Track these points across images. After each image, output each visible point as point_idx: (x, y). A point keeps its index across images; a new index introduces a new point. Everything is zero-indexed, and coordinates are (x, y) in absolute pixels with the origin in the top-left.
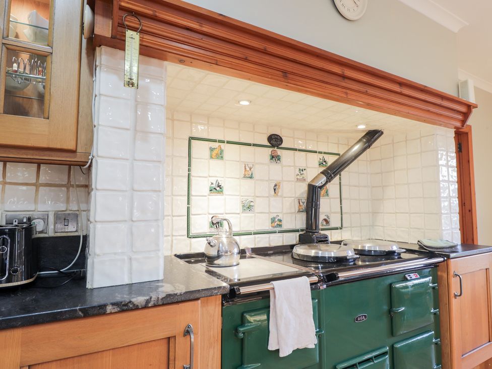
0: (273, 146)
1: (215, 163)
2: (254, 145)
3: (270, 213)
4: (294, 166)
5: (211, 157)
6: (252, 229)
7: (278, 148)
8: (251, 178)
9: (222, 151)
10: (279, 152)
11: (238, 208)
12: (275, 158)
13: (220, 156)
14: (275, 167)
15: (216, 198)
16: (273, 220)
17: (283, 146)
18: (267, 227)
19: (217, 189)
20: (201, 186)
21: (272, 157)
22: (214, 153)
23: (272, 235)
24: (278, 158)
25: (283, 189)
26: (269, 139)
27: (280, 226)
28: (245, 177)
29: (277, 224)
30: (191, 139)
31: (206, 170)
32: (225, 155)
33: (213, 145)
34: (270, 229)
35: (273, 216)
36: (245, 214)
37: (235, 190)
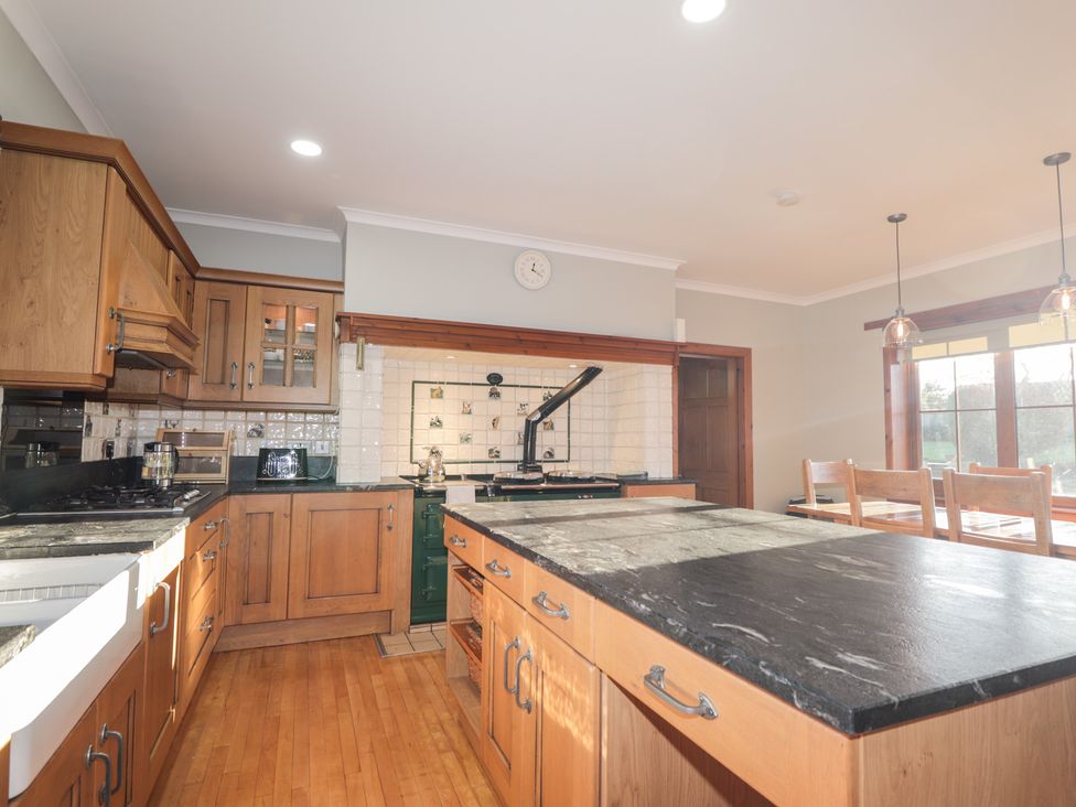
0: (492, 384)
1: (435, 402)
2: (474, 384)
3: (487, 445)
4: (515, 402)
5: (432, 397)
6: (470, 459)
7: (498, 385)
8: (470, 413)
9: (442, 392)
10: (499, 389)
11: (456, 440)
12: (494, 395)
13: (440, 395)
14: (494, 403)
15: (436, 431)
16: (491, 451)
17: (503, 383)
18: (485, 457)
19: (437, 424)
20: (422, 421)
21: (491, 394)
22: (434, 394)
23: (489, 465)
24: (498, 395)
25: (503, 423)
26: (489, 378)
27: (498, 457)
28: (463, 413)
29: (494, 455)
30: (414, 382)
31: (427, 408)
32: (445, 395)
33: (434, 386)
34: (488, 459)
35: (491, 447)
36: (462, 446)
37: (454, 424)
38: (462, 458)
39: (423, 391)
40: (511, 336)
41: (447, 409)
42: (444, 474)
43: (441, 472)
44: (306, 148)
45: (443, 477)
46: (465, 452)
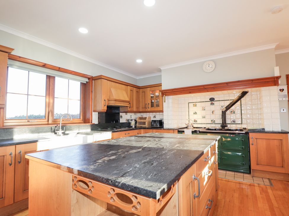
0: (211, 101)
1: (195, 107)
2: (205, 102)
3: (211, 119)
4: (220, 106)
5: (194, 106)
6: (205, 123)
7: (213, 101)
8: (205, 110)
9: (196, 105)
10: (214, 102)
11: (201, 117)
12: (212, 104)
13: (196, 106)
14: (212, 106)
15: (195, 115)
16: (212, 121)
17: (215, 100)
18: (210, 122)
19: (195, 113)
20: (191, 113)
21: (211, 104)
22: (194, 105)
23: (212, 125)
24: (213, 104)
25: (215, 112)
26: (210, 99)
27: (214, 122)
28: (203, 110)
29: (213, 122)
30: (189, 103)
31: (193, 109)
32: (197, 105)
33: (194, 103)
34: (211, 123)
35: (212, 119)
36: (203, 119)
37: (200, 113)
38: (203, 123)
39: (191, 105)
40: (202, 87)
41: (198, 109)
42: (193, 127)
43: (192, 126)
44: (139, 61)
45: (193, 128)
46: (204, 121)
